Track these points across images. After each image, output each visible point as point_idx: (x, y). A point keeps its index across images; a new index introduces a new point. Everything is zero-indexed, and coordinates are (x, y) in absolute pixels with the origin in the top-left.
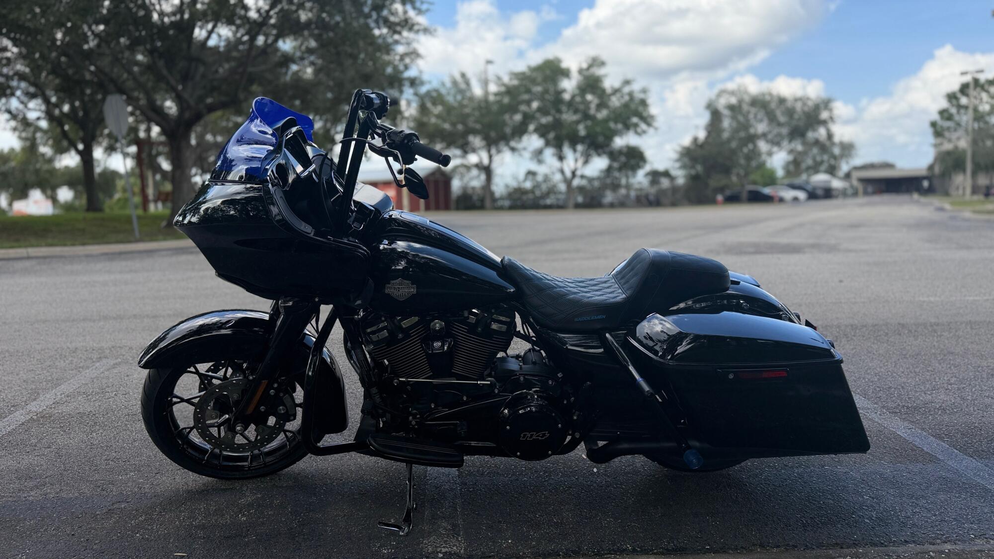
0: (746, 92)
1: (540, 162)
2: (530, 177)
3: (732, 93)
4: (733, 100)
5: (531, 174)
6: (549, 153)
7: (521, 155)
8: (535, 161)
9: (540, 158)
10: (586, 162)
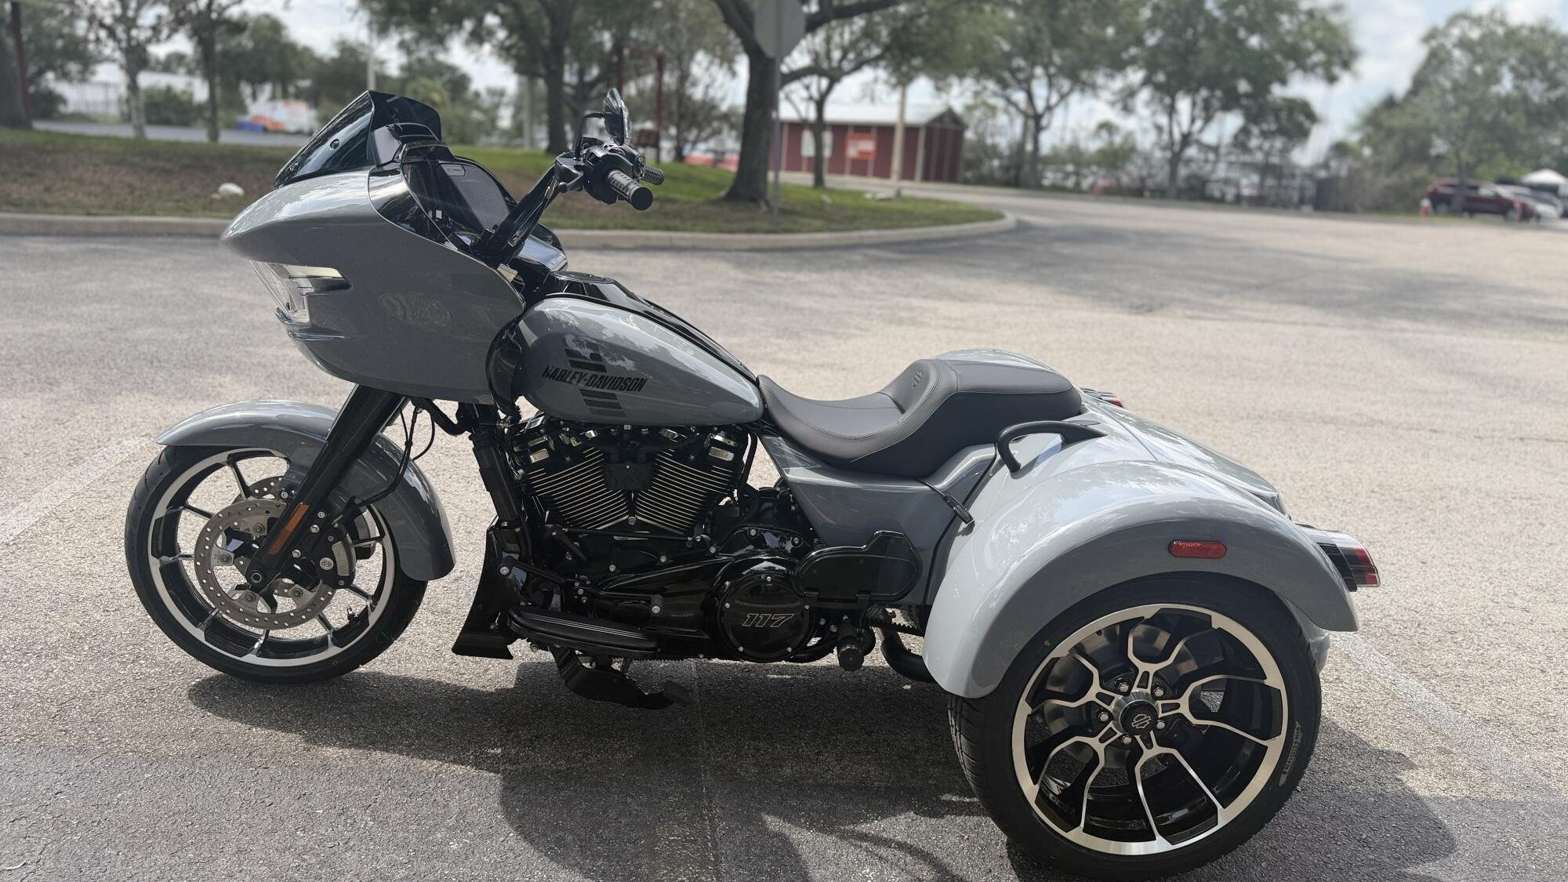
0: (1502, 23)
1: (1127, 109)
2: (1104, 134)
3: (1477, 21)
4: (1475, 34)
5: (1106, 127)
6: (1145, 94)
7: (1096, 96)
8: (1119, 106)
9: (1130, 102)
10: (1208, 119)
